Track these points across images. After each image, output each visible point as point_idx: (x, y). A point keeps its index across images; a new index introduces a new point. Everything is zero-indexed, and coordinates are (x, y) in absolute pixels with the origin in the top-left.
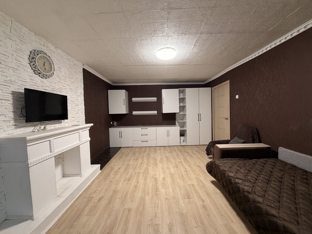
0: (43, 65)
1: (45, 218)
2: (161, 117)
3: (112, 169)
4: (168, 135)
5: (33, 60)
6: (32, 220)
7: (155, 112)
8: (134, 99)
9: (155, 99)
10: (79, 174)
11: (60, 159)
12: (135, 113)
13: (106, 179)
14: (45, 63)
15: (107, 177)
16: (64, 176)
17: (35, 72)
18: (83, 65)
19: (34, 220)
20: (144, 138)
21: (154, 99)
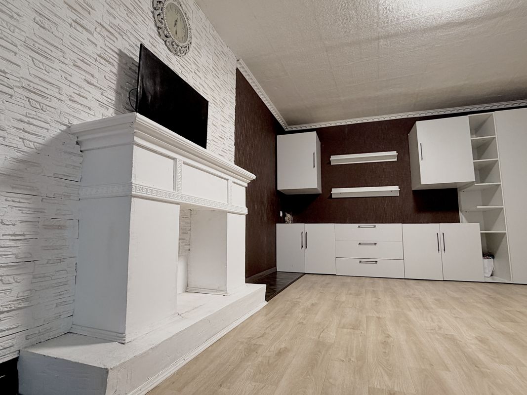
0: (174, 25)
1: (151, 347)
2: (410, 203)
4: (441, 246)
5: (160, 6)
6: (122, 343)
7: (393, 190)
12: (337, 192)
18: (238, 61)
19: (126, 345)
20: (368, 252)
21: (390, 156)
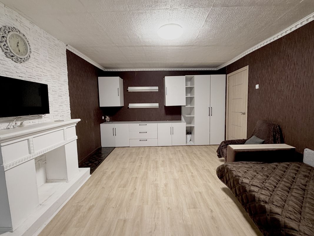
0: (16, 46)
1: (26, 230)
2: (163, 111)
3: (104, 173)
4: (172, 133)
5: (4, 39)
6: (11, 232)
7: (156, 105)
8: (131, 89)
9: (157, 88)
10: (65, 179)
11: (41, 162)
12: (131, 106)
13: (96, 185)
14: (18, 43)
15: (98, 182)
16: (47, 181)
17: (7, 54)
18: (67, 45)
19: (14, 232)
20: (143, 136)
21: (155, 89)
